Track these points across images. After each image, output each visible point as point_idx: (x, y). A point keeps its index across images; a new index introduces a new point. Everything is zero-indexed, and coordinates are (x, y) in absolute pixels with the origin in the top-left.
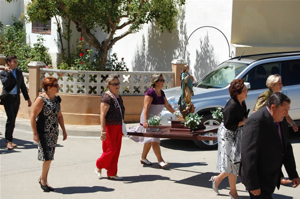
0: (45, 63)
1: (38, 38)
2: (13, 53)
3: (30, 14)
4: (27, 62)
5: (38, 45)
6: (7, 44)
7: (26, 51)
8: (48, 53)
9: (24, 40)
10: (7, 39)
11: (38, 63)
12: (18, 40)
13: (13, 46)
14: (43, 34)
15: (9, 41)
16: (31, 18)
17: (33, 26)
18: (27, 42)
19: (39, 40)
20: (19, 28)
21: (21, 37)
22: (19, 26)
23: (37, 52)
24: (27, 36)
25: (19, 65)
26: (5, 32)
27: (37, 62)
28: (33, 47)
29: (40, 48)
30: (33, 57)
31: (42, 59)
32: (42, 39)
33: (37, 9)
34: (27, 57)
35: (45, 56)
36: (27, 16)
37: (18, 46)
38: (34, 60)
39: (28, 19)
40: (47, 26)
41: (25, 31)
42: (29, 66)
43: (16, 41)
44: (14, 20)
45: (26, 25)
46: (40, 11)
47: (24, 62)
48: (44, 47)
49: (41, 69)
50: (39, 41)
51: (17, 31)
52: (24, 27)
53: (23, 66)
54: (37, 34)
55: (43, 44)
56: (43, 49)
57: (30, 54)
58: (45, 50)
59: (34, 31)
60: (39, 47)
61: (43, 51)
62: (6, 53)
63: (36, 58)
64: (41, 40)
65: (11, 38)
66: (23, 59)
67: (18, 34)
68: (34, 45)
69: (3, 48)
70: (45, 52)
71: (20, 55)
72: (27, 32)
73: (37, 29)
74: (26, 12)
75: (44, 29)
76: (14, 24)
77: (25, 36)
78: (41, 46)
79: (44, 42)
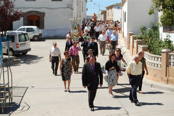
0: (171, 50)
1: (167, 35)
2: (152, 44)
3: (162, 22)
4: (160, 49)
5: (167, 39)
6: (149, 39)
7: (160, 43)
8: (172, 44)
9: (158, 37)
10: (149, 36)
12: (155, 37)
13: (152, 40)
14: (170, 33)
15: (150, 37)
16: (163, 24)
17: (163, 28)
18: (160, 38)
19: (167, 36)
20: (156, 30)
21: (156, 35)
22: (156, 28)
23: (166, 43)
24: (160, 34)
25: (155, 51)
26: (148, 32)
27: (166, 49)
29: (168, 41)
30: (164, 46)
31: (169, 48)
32: (169, 36)
33: (166, 19)
34: (160, 47)
35: (171, 46)
36: (160, 23)
37: (155, 40)
38: (164, 49)
39: (161, 24)
40: (172, 28)
41: (159, 31)
42: (161, 52)
43: (154, 37)
44: (153, 25)
45: (160, 28)
46: (168, 20)
47: (158, 49)
48: (170, 41)
49: (168, 53)
50: (167, 37)
51: (154, 32)
52: (158, 29)
53: (158, 52)
54: (166, 33)
55: (169, 39)
56: (170, 42)
57: (162, 45)
58: (171, 42)
59: (164, 31)
60: (168, 40)
61: (170, 43)
62: (148, 44)
63: (165, 47)
64: (168, 37)
65: (151, 36)
66: (158, 48)
67: (155, 33)
68: (164, 40)
69: (147, 41)
70: (170, 44)
71: (156, 45)
72: (160, 32)
73: (166, 30)
74: (159, 21)
75: (170, 30)
76: (153, 27)
77: (159, 34)
78: (169, 40)
79: (170, 37)
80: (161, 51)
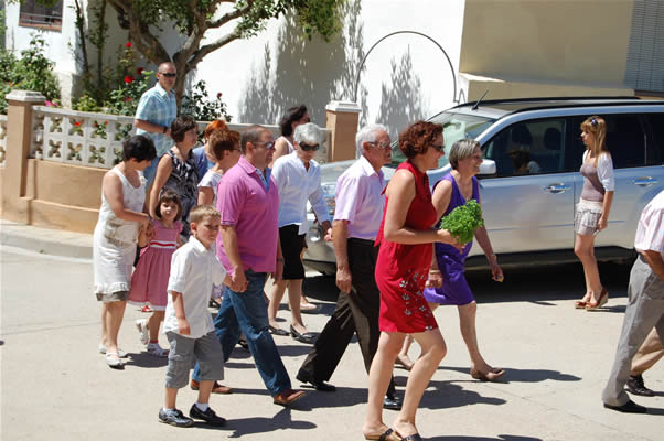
0: (45, 95)
1: (31, 39)
4: (6, 90)
5: (32, 54)
7: (4, 67)
8: (53, 73)
11: (29, 94)
14: (44, 30)
17: (22, 10)
18: (8, 46)
19: (33, 43)
23: (28, 70)
24: (8, 32)
27: (28, 91)
28: (19, 57)
29: (36, 62)
30: (19, 80)
31: (38, 86)
32: (42, 42)
34: (6, 80)
35: (45, 79)
38: (21, 88)
40: (54, 13)
41: (3, 21)
42: (7, 101)
45: (7, 7)
48: (44, 60)
49: (35, 107)
50: (33, 46)
52: (1, 13)
54: (31, 30)
55: (42, 52)
56: (42, 64)
57: (13, 74)
58: (46, 66)
59: (23, 22)
60: (34, 58)
61: (42, 69)
63: (25, 82)
64: (39, 44)
68: (23, 54)
70: (45, 71)
72: (8, 23)
73: (31, 18)
75: (47, 20)
77: (4, 33)
78: (38, 57)
79: (45, 47)
80: (8, 96)
